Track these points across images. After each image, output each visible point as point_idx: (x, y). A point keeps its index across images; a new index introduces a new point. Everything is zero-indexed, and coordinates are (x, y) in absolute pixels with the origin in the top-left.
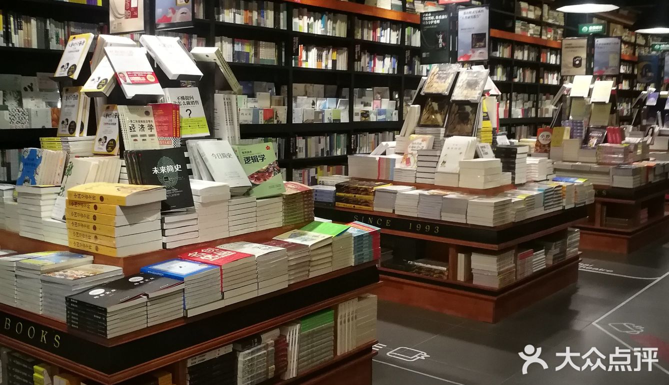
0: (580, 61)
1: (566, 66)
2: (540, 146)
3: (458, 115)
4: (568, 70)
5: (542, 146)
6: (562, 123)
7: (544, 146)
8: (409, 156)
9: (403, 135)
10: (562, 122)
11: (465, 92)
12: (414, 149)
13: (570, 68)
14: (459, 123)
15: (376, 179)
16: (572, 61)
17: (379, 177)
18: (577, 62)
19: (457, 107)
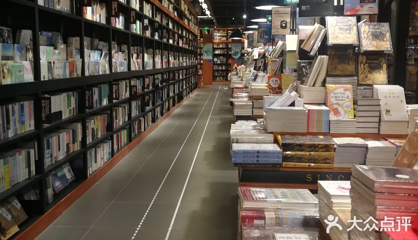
0: (286, 24)
1: (275, 27)
2: (272, 89)
3: (367, 65)
4: (277, 30)
5: (273, 88)
6: (284, 71)
7: (275, 88)
8: (335, 106)
9: (312, 84)
10: (284, 69)
11: (374, 43)
12: (337, 99)
13: (278, 29)
14: (370, 72)
15: (306, 132)
16: (280, 24)
17: (308, 130)
18: (284, 25)
19: (364, 57)
